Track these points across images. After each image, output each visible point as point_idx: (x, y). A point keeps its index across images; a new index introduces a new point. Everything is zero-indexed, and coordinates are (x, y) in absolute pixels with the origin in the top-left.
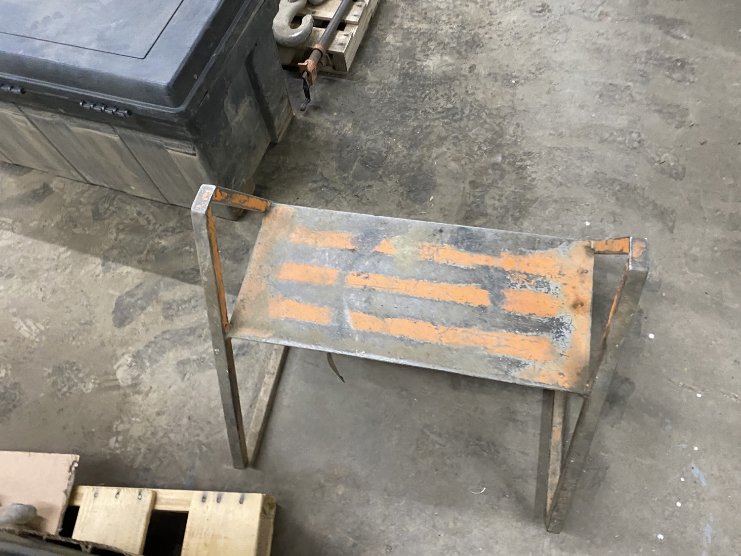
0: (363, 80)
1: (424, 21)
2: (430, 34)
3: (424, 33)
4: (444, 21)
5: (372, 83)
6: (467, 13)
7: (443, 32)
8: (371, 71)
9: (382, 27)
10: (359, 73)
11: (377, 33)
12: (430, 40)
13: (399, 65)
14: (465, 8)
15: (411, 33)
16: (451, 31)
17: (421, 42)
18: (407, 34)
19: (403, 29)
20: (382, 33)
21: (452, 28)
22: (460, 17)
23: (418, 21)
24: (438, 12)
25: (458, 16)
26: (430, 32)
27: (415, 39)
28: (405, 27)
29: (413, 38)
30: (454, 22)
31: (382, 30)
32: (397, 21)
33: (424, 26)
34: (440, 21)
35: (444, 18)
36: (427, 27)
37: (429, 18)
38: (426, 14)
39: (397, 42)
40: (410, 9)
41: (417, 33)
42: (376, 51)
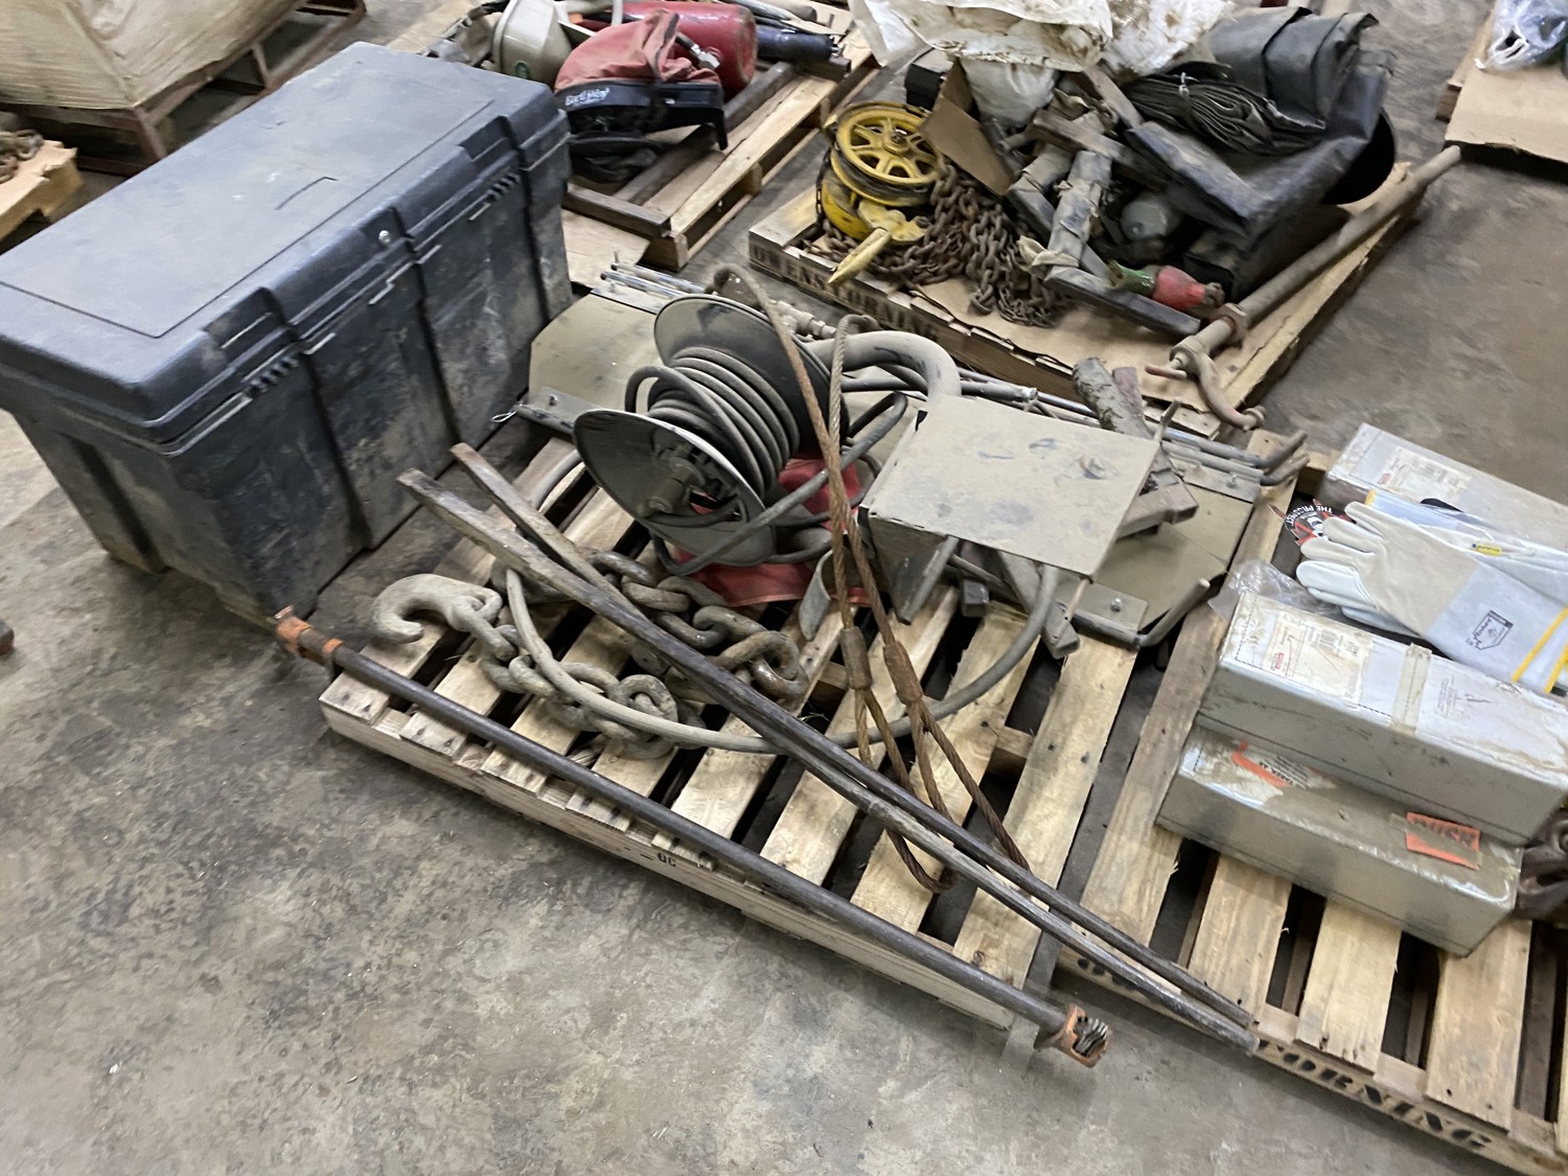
0: (308, 760)
1: (423, 908)
2: (371, 916)
3: (383, 900)
4: (399, 955)
5: (290, 775)
6: (400, 1018)
7: (364, 945)
8: (324, 780)
9: (445, 818)
10: (332, 754)
11: (435, 803)
12: (352, 910)
13: (311, 832)
14: (422, 1016)
15: (397, 873)
16: (359, 963)
17: (355, 888)
18: (400, 867)
19: (418, 858)
20: (427, 815)
21: (368, 965)
22: (395, 997)
23: (430, 895)
24: (439, 948)
25: (403, 990)
26: (378, 915)
27: (373, 878)
28: (424, 864)
29: (378, 876)
30: (382, 978)
31: (436, 815)
32: (453, 851)
33: (405, 905)
34: (405, 944)
35: (411, 957)
36: (396, 911)
37: (427, 921)
38: (444, 917)
39: (384, 840)
40: (478, 886)
41: (389, 884)
42: (376, 795)
